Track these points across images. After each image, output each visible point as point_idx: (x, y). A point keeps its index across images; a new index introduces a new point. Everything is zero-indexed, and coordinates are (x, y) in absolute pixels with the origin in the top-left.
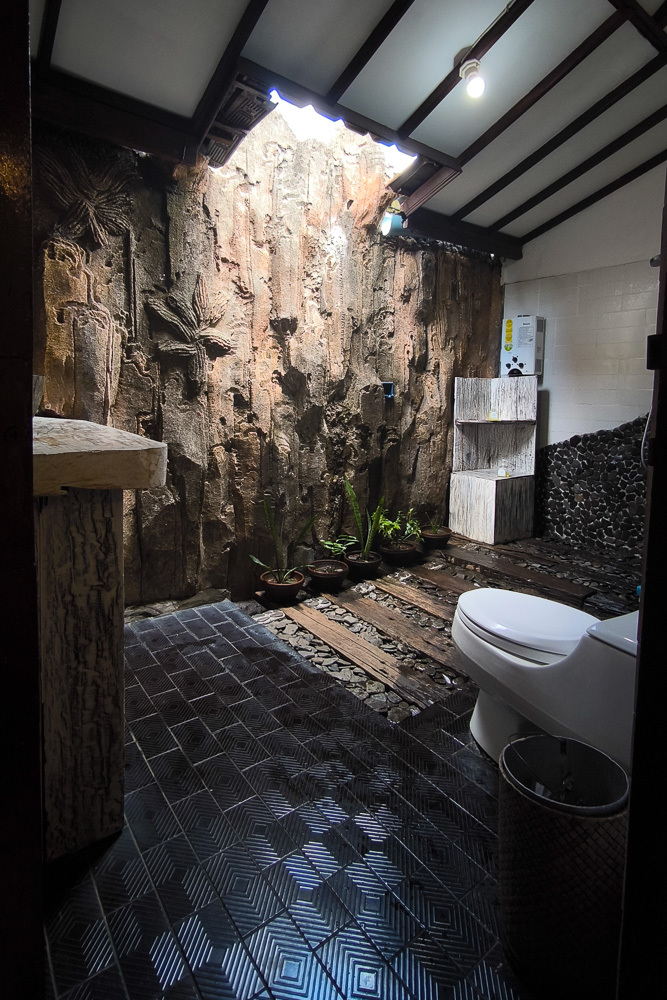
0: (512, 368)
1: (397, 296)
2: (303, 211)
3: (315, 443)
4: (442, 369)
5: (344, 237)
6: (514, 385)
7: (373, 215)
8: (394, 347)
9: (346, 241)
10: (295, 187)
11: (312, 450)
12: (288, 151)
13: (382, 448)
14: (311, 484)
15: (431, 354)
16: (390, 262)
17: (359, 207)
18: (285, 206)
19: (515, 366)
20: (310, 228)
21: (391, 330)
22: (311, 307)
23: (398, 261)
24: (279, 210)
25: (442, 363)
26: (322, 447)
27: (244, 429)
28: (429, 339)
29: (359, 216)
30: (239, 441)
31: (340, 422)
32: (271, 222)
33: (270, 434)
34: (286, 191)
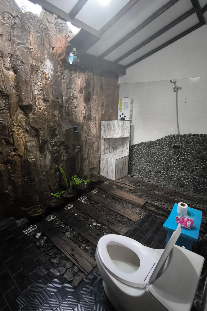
0: (121, 117)
1: (78, 91)
2: (29, 52)
3: (47, 154)
4: (97, 119)
5: (52, 65)
6: (122, 123)
7: (64, 55)
8: (77, 112)
9: (53, 67)
10: (23, 39)
11: (45, 157)
12: (17, 18)
13: (74, 152)
14: (46, 170)
15: (92, 113)
16: (74, 76)
17: (58, 51)
18: (18, 49)
19: (123, 116)
20: (34, 61)
21: (75, 105)
22: (39, 99)
23: (77, 76)
24: (16, 51)
25: (97, 116)
26: (49, 155)
27: (12, 155)
28: (91, 107)
29: (57, 55)
30: (11, 160)
31: (56, 144)
32: (12, 57)
33: (25, 155)
34: (18, 41)
